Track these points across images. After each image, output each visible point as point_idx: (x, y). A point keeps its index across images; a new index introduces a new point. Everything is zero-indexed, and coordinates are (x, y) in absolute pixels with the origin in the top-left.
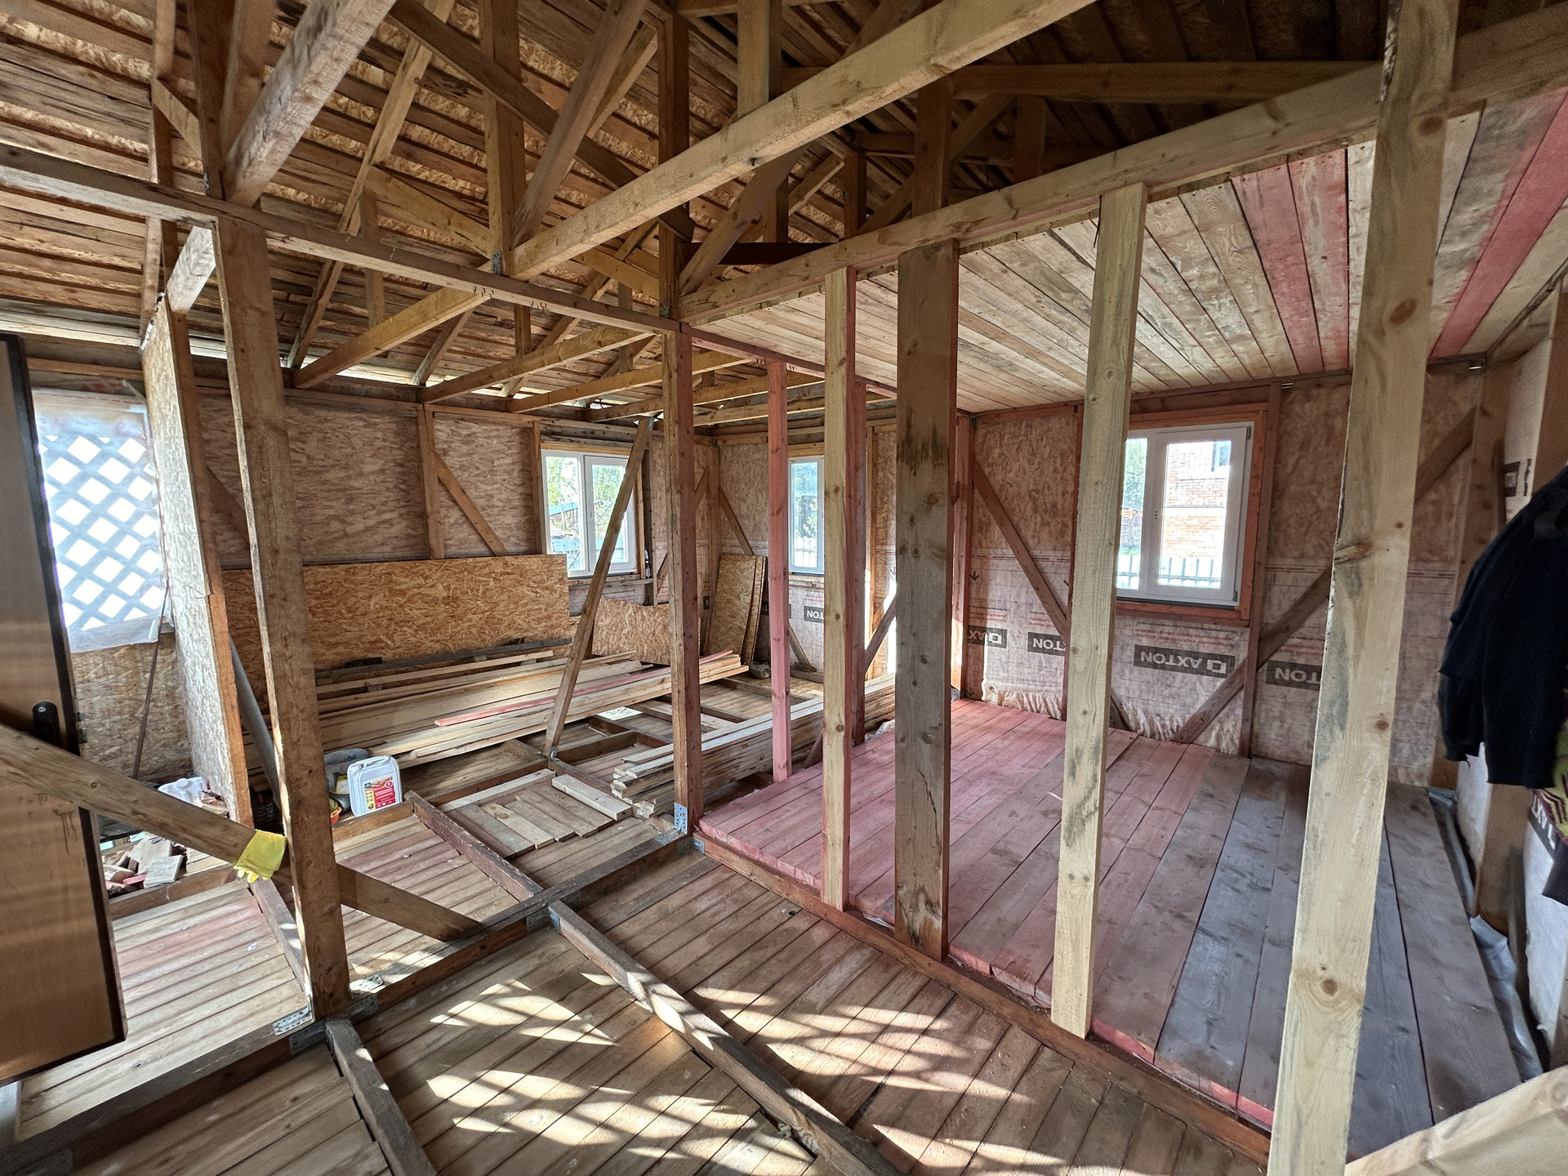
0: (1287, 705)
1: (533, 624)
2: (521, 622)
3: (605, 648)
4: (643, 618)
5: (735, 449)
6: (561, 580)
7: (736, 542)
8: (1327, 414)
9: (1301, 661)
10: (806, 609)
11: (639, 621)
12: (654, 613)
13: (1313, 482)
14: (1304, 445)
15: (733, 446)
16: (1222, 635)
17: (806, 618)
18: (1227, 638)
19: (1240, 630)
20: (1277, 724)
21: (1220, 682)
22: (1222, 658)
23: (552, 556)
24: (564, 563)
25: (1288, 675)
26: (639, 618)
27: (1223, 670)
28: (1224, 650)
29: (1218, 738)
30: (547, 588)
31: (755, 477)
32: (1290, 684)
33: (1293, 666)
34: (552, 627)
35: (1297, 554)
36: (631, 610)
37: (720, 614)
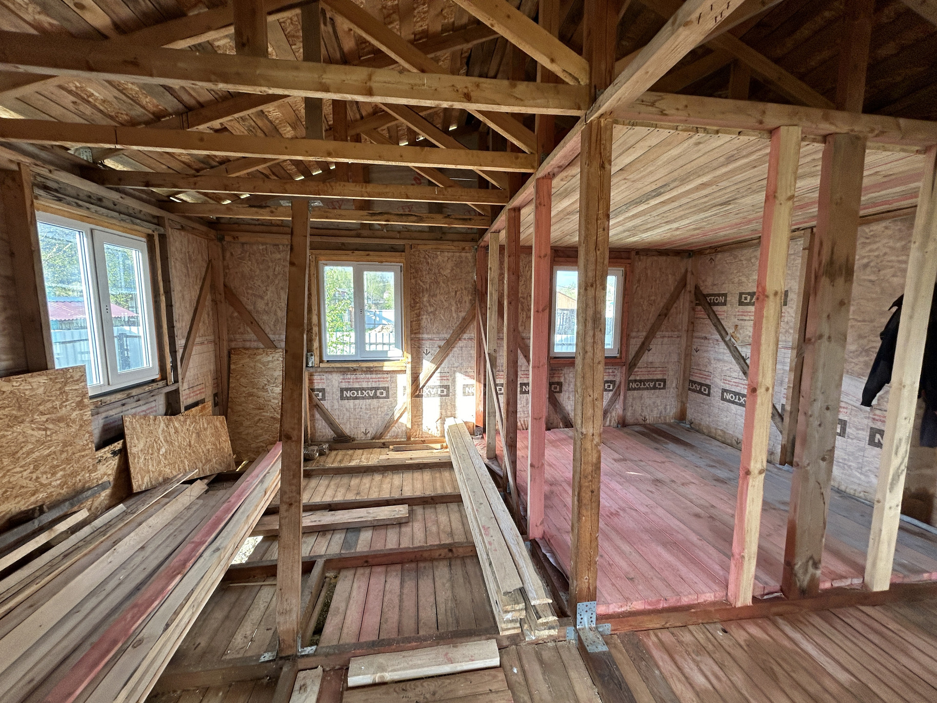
0: (634, 399)
1: (44, 480)
2: (24, 482)
3: (146, 479)
4: (176, 432)
5: (246, 247)
6: (80, 405)
7: (252, 336)
8: (645, 268)
9: (638, 378)
10: (342, 390)
11: (174, 437)
12: (185, 421)
13: (642, 297)
14: (639, 281)
15: (243, 244)
16: (611, 371)
17: (342, 398)
18: (613, 372)
19: (617, 367)
20: (630, 408)
21: (611, 394)
22: (611, 382)
23: (65, 371)
24: (83, 378)
25: (634, 385)
26: (172, 431)
27: (611, 388)
28: (611, 378)
29: (610, 421)
30: (60, 420)
31: (276, 276)
32: (635, 389)
33: (636, 381)
34: (74, 474)
35: (636, 330)
36: (162, 425)
37: (240, 408)
